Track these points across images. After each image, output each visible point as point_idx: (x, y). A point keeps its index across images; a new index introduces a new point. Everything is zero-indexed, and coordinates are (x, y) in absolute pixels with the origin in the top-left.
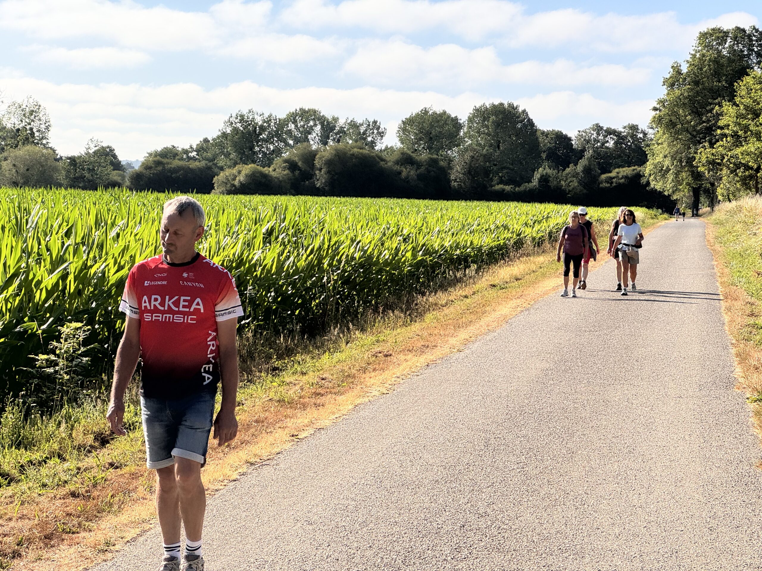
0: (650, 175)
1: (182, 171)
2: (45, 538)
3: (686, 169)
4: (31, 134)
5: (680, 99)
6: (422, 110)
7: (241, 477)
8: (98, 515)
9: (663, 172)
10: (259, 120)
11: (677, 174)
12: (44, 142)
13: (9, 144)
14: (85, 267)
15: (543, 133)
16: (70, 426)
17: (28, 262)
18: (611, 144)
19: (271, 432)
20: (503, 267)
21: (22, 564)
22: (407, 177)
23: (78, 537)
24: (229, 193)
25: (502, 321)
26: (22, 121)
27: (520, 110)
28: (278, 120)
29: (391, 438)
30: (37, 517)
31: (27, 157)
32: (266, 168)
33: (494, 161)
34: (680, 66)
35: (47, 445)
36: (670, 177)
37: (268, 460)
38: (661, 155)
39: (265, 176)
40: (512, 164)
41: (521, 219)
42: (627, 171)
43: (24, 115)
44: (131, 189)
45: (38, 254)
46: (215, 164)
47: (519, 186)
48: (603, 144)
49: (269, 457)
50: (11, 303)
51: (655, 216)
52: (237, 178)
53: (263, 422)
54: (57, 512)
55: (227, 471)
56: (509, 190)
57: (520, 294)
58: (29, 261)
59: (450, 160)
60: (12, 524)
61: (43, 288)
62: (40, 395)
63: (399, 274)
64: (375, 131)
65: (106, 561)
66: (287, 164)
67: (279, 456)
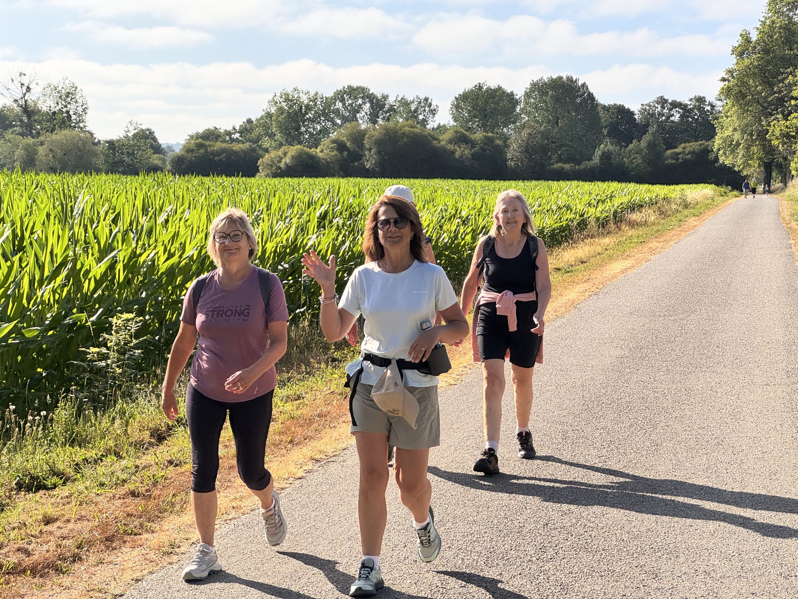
0: (719, 150)
1: (225, 154)
2: (107, 540)
3: (757, 143)
4: (67, 117)
5: (750, 69)
6: (476, 86)
7: (307, 474)
8: (160, 515)
9: (733, 147)
10: (304, 99)
11: (748, 148)
12: (81, 125)
13: (45, 128)
14: (134, 255)
15: (604, 107)
16: (124, 422)
17: (75, 251)
18: (676, 118)
19: (335, 427)
20: (567, 249)
21: (82, 568)
22: (461, 157)
23: (141, 539)
24: (275, 176)
25: (570, 306)
26: (58, 104)
27: (580, 83)
28: (324, 99)
29: (462, 432)
30: (96, 518)
31: (65, 141)
32: (313, 149)
33: (552, 138)
34: (749, 33)
35: (103, 442)
36: (741, 152)
37: (334, 456)
38: (731, 129)
39: (312, 157)
40: (572, 142)
41: (583, 199)
42: (693, 146)
43: (60, 97)
44: (174, 174)
45: (85, 242)
46: (260, 147)
47: (579, 164)
48: (668, 118)
49: (335, 453)
50: (59, 294)
51: (725, 193)
52: (283, 160)
53: (326, 416)
54: (117, 512)
55: (292, 468)
56: (568, 168)
57: (587, 277)
58: (77, 249)
59: (506, 138)
60: (71, 526)
61: (91, 278)
62: (92, 390)
63: (459, 258)
64: (427, 109)
65: (171, 564)
66: (334, 144)
67: (345, 452)
